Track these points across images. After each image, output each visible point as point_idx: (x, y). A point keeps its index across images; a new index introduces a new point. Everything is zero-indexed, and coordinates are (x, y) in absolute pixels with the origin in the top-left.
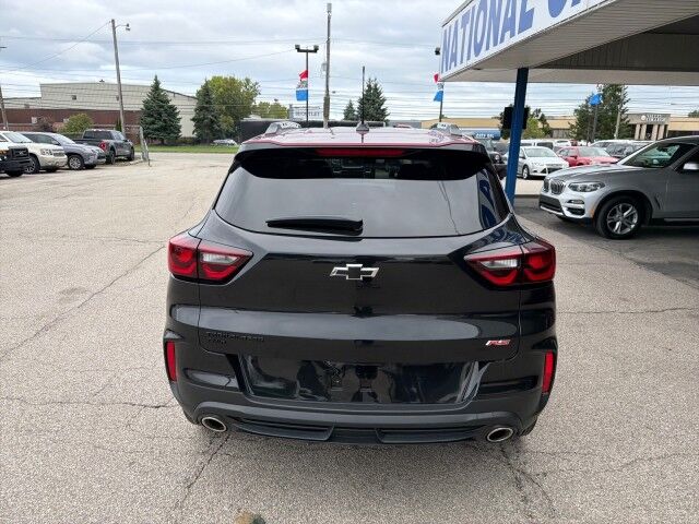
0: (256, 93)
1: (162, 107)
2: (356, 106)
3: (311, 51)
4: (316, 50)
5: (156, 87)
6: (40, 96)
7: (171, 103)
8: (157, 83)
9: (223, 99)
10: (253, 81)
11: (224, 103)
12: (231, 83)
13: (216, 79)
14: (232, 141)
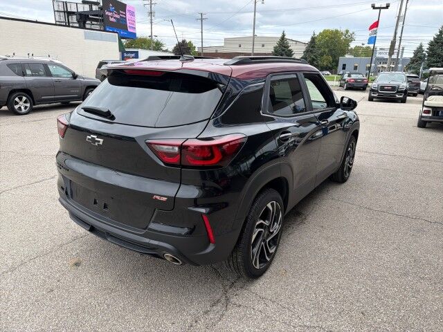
0: (351, 40)
1: (284, 50)
2: (426, 47)
3: (384, 8)
4: (387, 7)
5: (283, 38)
6: (223, 45)
7: (290, 48)
8: (284, 35)
9: (326, 44)
10: (351, 32)
11: (328, 47)
12: (336, 34)
13: (325, 32)
14: (328, 73)
